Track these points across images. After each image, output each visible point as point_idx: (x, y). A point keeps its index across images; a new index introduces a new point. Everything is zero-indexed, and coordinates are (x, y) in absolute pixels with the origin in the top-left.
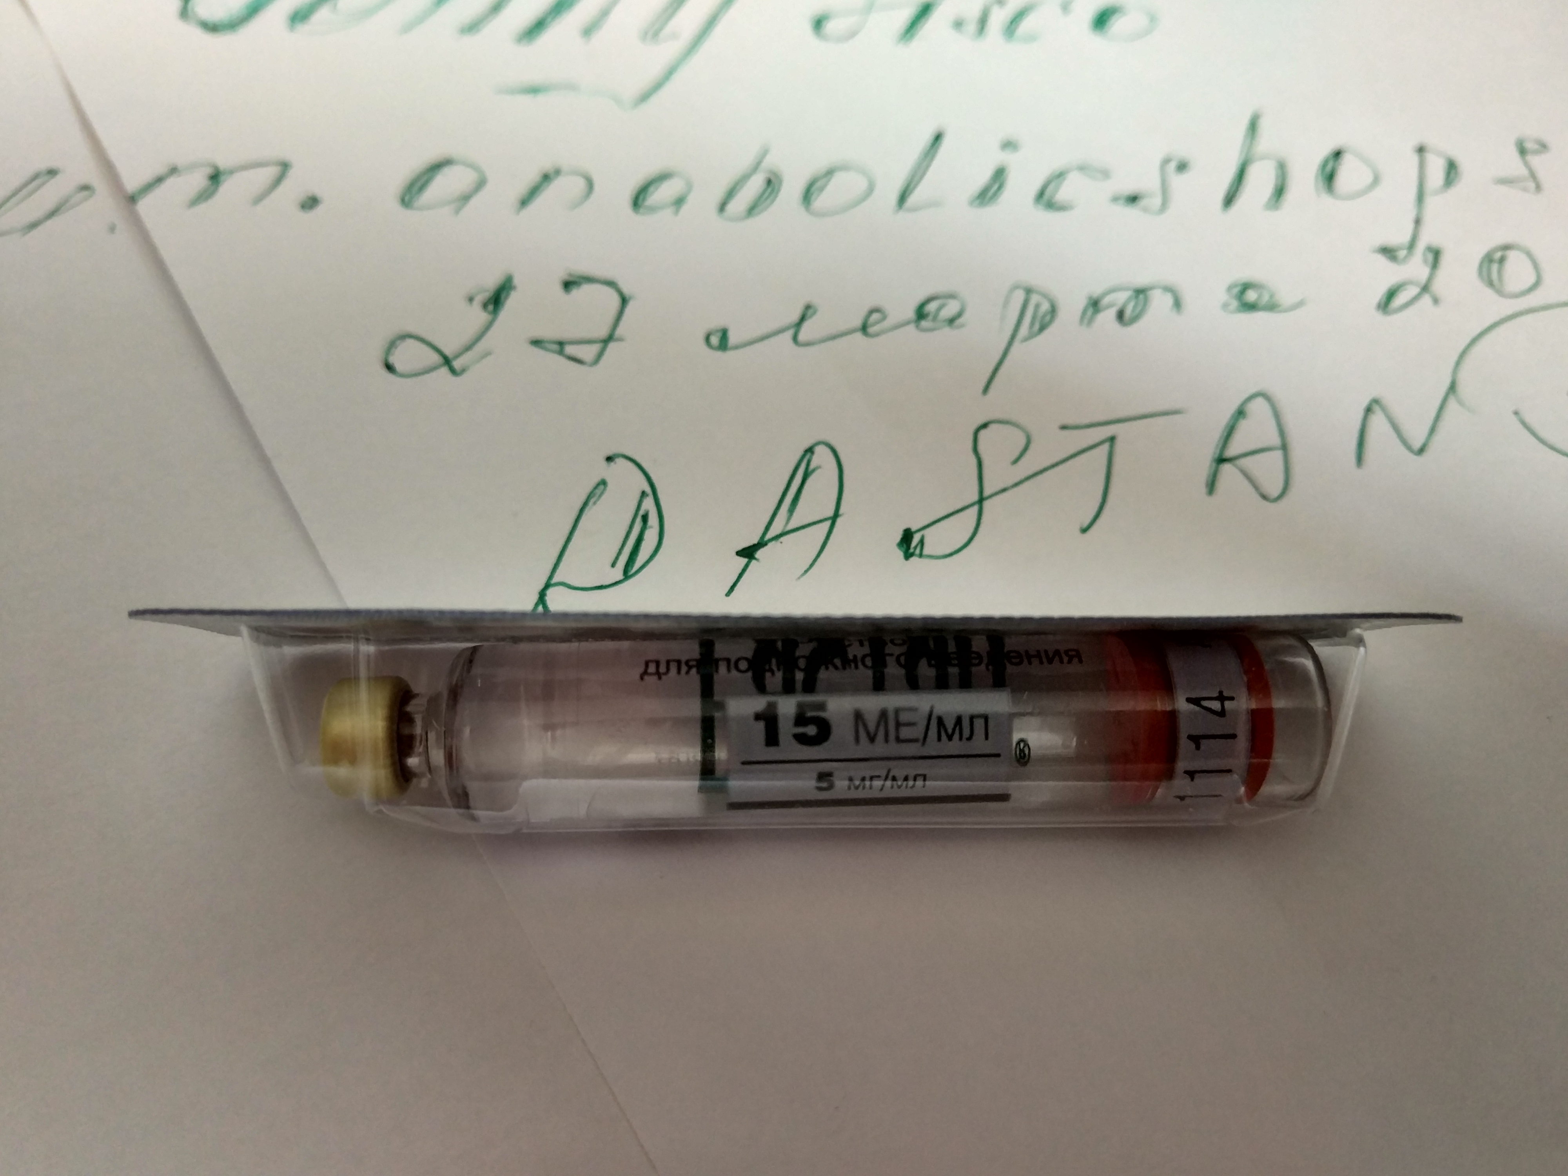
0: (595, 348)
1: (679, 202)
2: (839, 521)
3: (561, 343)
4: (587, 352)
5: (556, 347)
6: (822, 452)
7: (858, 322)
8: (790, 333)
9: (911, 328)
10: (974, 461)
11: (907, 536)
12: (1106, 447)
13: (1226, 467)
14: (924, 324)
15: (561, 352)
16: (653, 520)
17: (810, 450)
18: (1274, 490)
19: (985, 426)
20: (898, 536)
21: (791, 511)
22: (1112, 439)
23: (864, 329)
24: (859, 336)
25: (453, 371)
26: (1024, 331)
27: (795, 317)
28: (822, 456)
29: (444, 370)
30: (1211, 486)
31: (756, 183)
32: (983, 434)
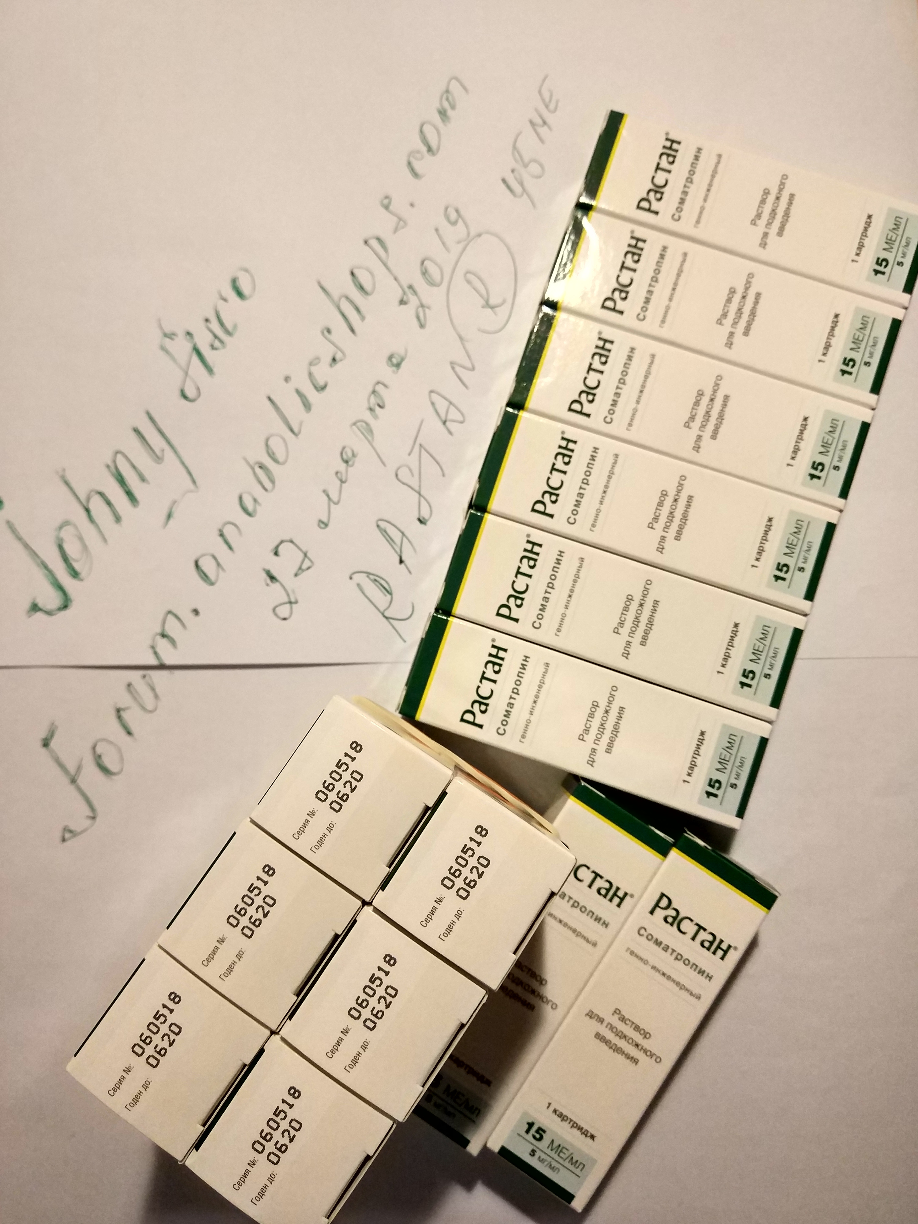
0: (307, 560)
1: (255, 500)
2: (406, 533)
3: (300, 568)
4: (307, 563)
5: (300, 571)
6: (380, 523)
7: (339, 482)
8: (332, 504)
9: (350, 469)
10: (406, 487)
11: (419, 520)
12: (423, 451)
13: (448, 423)
14: (350, 463)
15: (303, 571)
16: (378, 579)
17: (378, 526)
18: (461, 419)
19: (397, 475)
20: (418, 522)
21: (395, 543)
22: (421, 445)
23: (342, 482)
24: (344, 485)
25: (296, 602)
26: (370, 438)
27: (326, 498)
28: (383, 524)
29: (294, 606)
30: (450, 433)
31: (259, 471)
32: (399, 476)
